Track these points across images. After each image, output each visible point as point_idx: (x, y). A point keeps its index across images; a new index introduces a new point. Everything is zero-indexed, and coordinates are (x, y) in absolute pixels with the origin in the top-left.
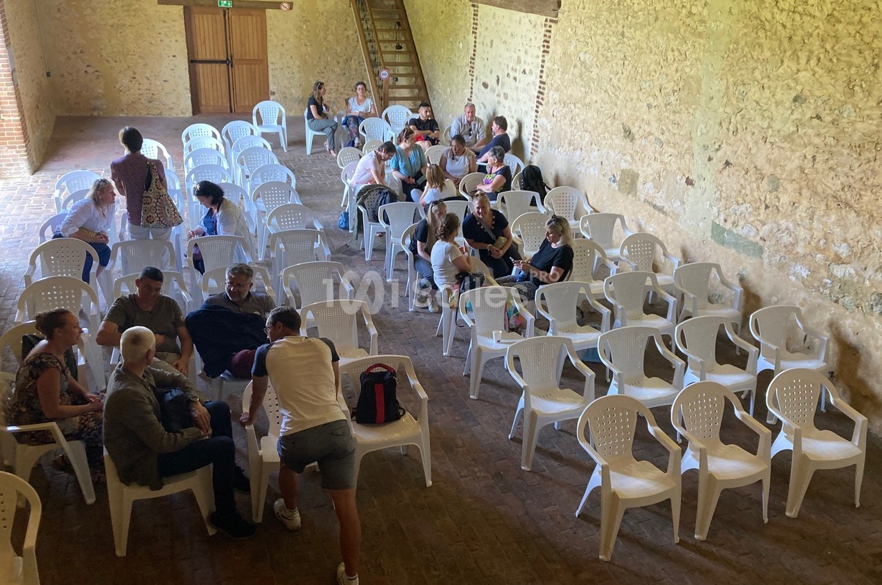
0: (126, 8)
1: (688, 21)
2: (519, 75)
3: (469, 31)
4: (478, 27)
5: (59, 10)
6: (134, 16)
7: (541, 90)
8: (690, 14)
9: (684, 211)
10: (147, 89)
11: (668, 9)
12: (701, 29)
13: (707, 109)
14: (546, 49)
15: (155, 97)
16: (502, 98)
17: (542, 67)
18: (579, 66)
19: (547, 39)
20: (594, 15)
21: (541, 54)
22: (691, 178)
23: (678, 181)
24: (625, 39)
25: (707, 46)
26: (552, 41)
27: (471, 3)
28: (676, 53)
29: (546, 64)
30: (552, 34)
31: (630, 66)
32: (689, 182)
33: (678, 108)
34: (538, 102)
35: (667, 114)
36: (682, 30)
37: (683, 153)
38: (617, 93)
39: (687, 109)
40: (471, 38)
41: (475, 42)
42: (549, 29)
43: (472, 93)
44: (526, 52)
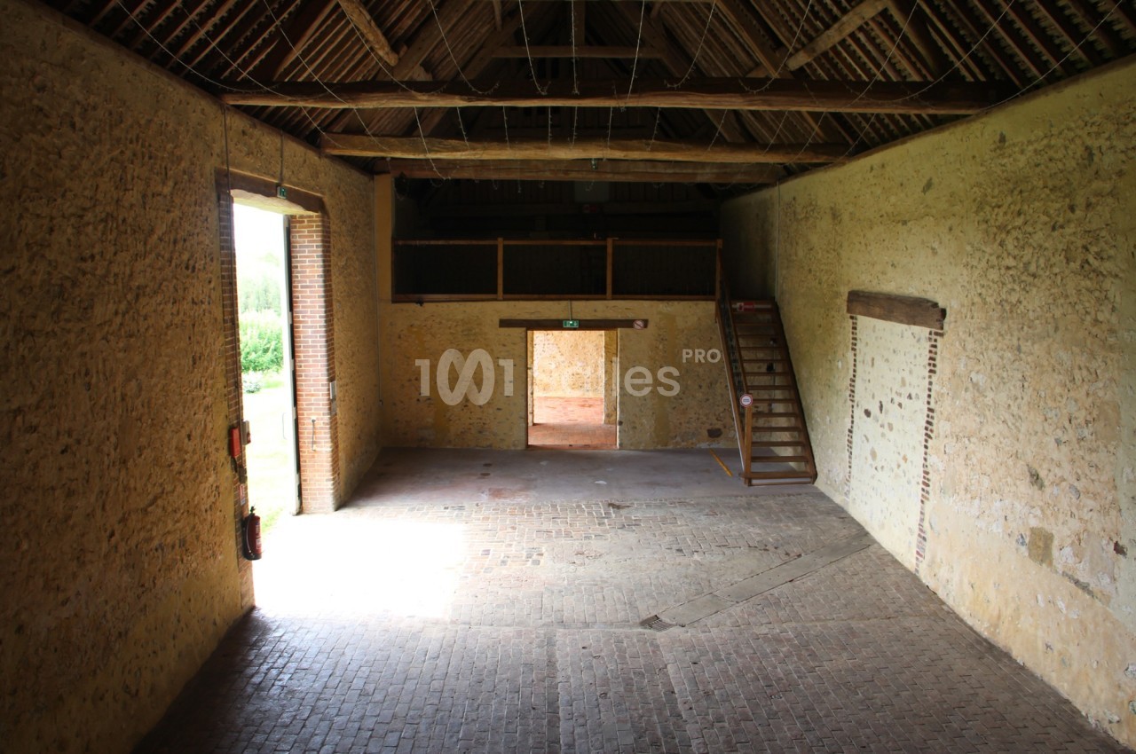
0: (465, 333)
1: (1095, 330)
2: (905, 401)
3: (847, 347)
4: (858, 342)
5: (400, 337)
6: (474, 340)
7: (930, 420)
8: (1096, 322)
9: (1117, 592)
10: (478, 419)
11: (1068, 317)
12: (1112, 340)
13: (1132, 447)
14: (933, 368)
15: (486, 426)
16: (886, 430)
17: (930, 390)
18: (971, 389)
19: (933, 355)
20: (984, 326)
21: (928, 374)
22: (1121, 543)
23: (1105, 547)
24: (1022, 355)
25: (1121, 362)
26: (938, 358)
27: (849, 315)
28: (1085, 372)
29: (934, 387)
30: (938, 350)
31: (1031, 388)
32: (1119, 549)
33: (1095, 445)
34: (926, 434)
35: (1081, 453)
36: (1088, 342)
37: (1107, 506)
38: (1018, 424)
39: (1106, 447)
40: (850, 355)
41: (855, 360)
42: (934, 343)
43: (853, 422)
44: (911, 372)
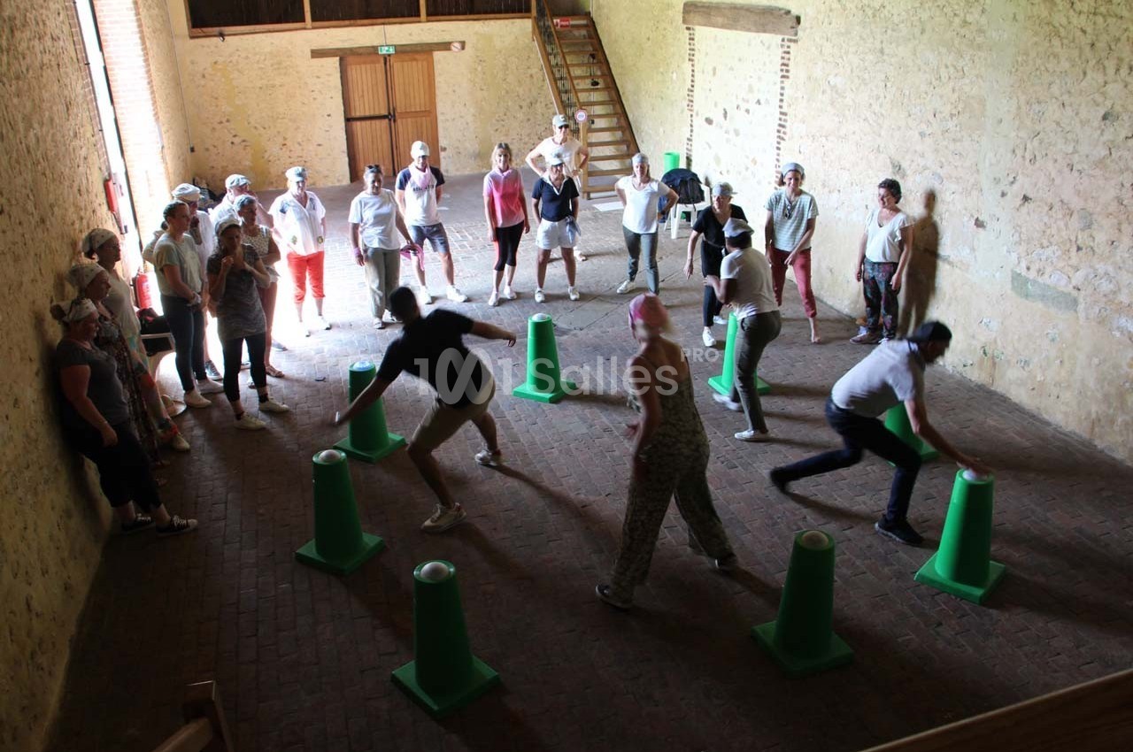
0: (276, 66)
1: (963, 31)
2: (752, 106)
3: (684, 59)
4: (696, 53)
5: (204, 76)
6: (285, 74)
7: (782, 123)
8: (965, 23)
9: (976, 260)
10: (298, 157)
11: (937, 19)
12: (979, 40)
13: (996, 135)
14: (785, 73)
15: (308, 164)
16: (732, 135)
17: (782, 95)
18: (829, 92)
19: (786, 61)
20: (843, 31)
21: (780, 79)
22: (981, 219)
23: (966, 224)
24: (885, 57)
25: (989, 60)
26: (791, 63)
27: (685, 26)
28: (952, 70)
29: (786, 92)
30: (792, 56)
31: (894, 89)
32: (979, 224)
33: (959, 135)
34: (779, 137)
35: (945, 143)
36: (956, 42)
37: (969, 189)
38: (880, 121)
39: (970, 136)
40: (687, 66)
41: (693, 71)
42: (788, 50)
43: (692, 131)
44: (759, 78)
